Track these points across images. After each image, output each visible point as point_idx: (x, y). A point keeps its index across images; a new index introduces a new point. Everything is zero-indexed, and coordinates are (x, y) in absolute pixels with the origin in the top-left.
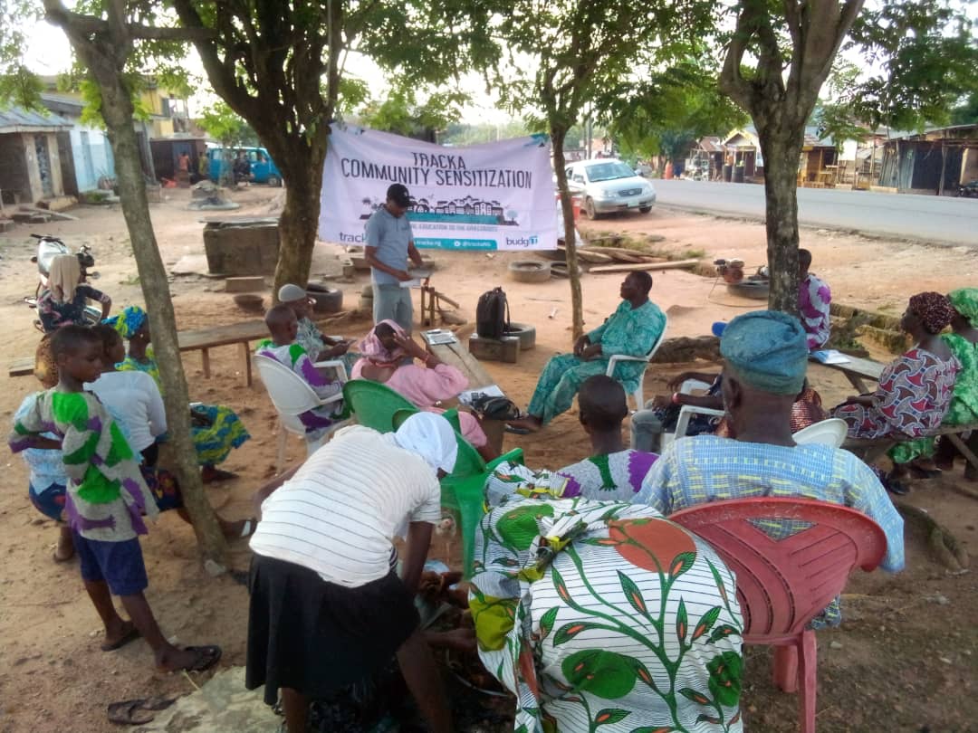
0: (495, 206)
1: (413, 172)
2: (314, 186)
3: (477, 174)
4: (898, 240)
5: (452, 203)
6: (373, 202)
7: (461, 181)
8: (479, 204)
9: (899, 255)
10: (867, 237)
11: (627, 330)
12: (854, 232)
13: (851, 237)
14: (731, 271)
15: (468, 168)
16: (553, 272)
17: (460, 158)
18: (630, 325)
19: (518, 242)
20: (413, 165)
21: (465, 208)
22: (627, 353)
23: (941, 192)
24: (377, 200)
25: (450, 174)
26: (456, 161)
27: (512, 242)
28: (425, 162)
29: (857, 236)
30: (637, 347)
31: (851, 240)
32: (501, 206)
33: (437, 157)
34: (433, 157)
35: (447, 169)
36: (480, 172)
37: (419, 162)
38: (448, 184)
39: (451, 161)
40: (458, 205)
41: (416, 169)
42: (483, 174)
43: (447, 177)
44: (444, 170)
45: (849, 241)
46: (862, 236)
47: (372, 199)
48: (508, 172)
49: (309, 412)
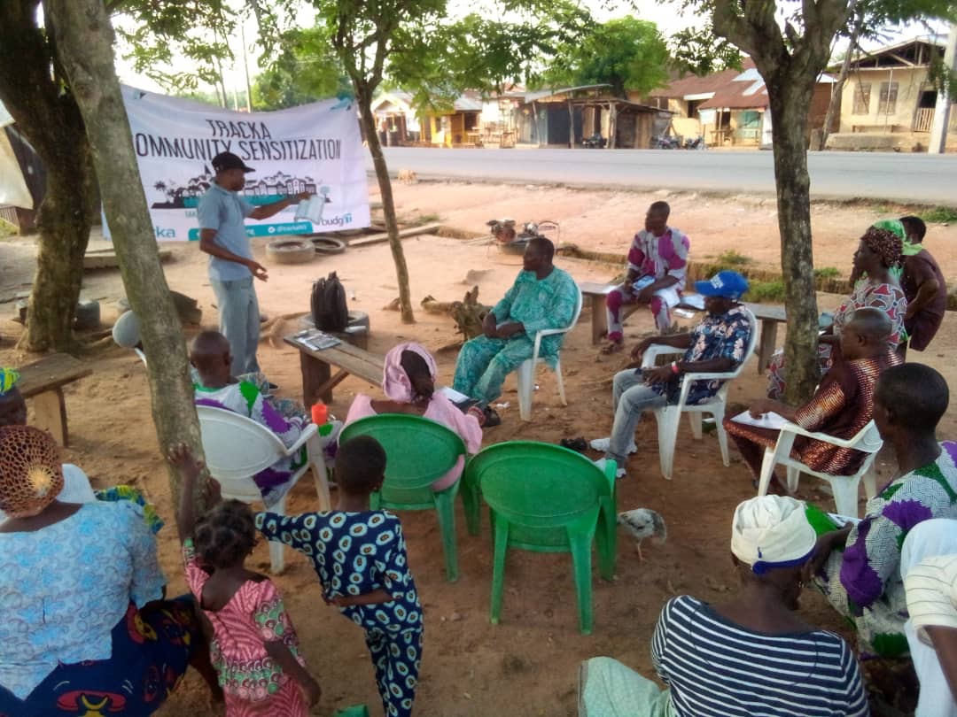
0: (308, 182)
1: (212, 145)
2: (88, 168)
3: (286, 146)
4: (602, 189)
5: (262, 182)
6: (169, 187)
7: (269, 152)
8: (290, 181)
9: (611, 202)
10: (573, 189)
11: (541, 301)
12: (559, 185)
13: (558, 190)
14: (505, 230)
15: (274, 138)
16: (317, 250)
17: (263, 126)
18: (542, 296)
19: (332, 222)
20: (210, 137)
21: (276, 186)
22: (552, 326)
23: (573, 145)
24: (173, 183)
25: (256, 146)
26: (258, 128)
27: (327, 222)
28: (225, 131)
29: (562, 189)
30: (559, 318)
31: (560, 193)
32: (314, 182)
33: (235, 124)
34: (231, 124)
35: (251, 139)
36: (289, 142)
37: (218, 131)
38: (255, 158)
39: (253, 129)
40: (269, 183)
41: (216, 141)
42: (293, 144)
43: (253, 150)
44: (247, 141)
45: (560, 194)
46: (569, 188)
47: (167, 183)
48: (319, 141)
49: (268, 470)
